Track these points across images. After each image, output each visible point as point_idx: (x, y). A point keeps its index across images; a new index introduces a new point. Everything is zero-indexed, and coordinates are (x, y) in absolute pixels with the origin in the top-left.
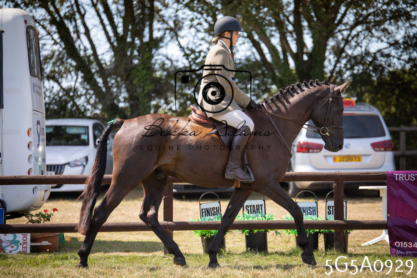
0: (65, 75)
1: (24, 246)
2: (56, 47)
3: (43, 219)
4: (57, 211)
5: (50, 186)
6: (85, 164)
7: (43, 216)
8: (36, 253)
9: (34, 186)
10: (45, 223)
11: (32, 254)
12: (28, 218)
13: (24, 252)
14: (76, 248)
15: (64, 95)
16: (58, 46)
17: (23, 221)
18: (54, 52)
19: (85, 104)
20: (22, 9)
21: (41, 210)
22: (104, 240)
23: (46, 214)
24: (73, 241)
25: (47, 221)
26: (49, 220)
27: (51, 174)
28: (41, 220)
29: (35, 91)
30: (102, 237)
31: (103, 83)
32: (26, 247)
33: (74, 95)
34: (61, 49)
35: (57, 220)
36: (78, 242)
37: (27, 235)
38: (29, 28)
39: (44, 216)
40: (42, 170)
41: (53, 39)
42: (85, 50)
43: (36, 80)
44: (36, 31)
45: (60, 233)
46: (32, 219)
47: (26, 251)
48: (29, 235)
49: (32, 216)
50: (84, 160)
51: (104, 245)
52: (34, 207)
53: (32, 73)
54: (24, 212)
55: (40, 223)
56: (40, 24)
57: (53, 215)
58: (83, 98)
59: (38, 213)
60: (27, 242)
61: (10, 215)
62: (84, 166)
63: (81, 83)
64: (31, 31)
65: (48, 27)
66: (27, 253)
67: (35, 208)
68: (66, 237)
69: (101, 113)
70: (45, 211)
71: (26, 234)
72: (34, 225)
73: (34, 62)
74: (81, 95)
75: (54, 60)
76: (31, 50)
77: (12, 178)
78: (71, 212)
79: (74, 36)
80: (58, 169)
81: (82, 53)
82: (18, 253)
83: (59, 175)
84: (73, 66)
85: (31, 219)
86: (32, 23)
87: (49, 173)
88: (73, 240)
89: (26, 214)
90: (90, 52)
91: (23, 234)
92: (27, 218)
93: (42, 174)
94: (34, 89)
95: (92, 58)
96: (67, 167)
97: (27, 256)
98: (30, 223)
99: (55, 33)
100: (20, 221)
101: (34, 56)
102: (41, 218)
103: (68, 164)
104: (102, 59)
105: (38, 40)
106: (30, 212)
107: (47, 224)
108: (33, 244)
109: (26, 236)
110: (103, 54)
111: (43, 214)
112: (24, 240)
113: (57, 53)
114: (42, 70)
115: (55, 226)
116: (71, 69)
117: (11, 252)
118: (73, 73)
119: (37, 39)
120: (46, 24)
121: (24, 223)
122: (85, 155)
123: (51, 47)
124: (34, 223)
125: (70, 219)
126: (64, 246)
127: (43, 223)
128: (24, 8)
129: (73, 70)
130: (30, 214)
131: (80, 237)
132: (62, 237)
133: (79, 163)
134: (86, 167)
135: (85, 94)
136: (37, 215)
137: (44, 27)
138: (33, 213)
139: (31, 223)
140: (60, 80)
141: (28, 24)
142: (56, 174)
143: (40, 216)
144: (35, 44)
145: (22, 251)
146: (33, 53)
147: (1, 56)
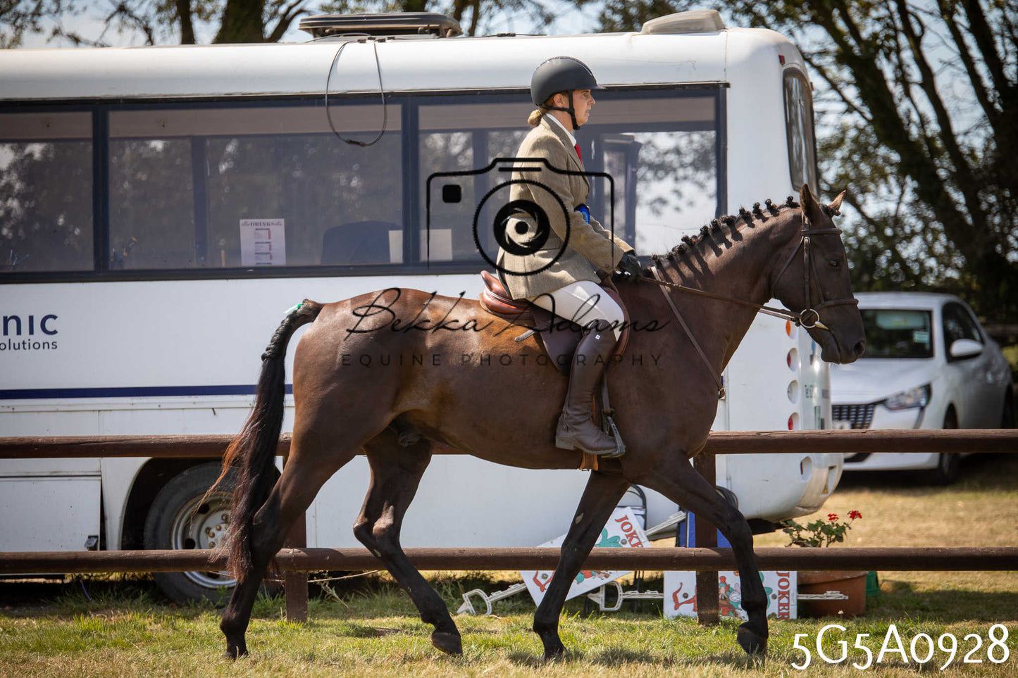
0: (872, 186)
2: (851, 119)
3: (825, 538)
4: (860, 517)
5: (843, 455)
6: (923, 402)
7: (827, 530)
8: (811, 619)
9: (803, 455)
10: (832, 546)
11: (803, 623)
12: (791, 535)
13: (784, 617)
14: (908, 608)
15: (870, 235)
16: (857, 115)
17: (778, 541)
18: (844, 130)
19: (922, 256)
20: (768, 27)
21: (822, 515)
22: (976, 590)
24: (900, 592)
25: (837, 542)
26: (840, 539)
27: (842, 428)
28: (822, 539)
30: (971, 582)
31: (967, 205)
32: (788, 604)
33: (895, 235)
34: (863, 123)
35: (860, 540)
36: (914, 595)
37: (788, 575)
38: (789, 74)
39: (830, 530)
40: (822, 416)
41: (844, 100)
42: (923, 122)
44: (806, 81)
45: (867, 572)
46: (799, 535)
47: (788, 614)
48: (793, 575)
49: (799, 528)
50: (920, 392)
51: (978, 603)
52: (803, 507)
53: (796, 183)
54: (781, 519)
55: (820, 546)
56: (813, 66)
57: (850, 528)
58: (917, 241)
59: (814, 522)
60: (788, 593)
62: (922, 409)
63: (914, 205)
64: (795, 82)
65: (833, 71)
66: (791, 618)
67: (806, 510)
68: (883, 581)
69: (962, 278)
70: (832, 517)
71: (786, 572)
72: (806, 550)
73: (800, 156)
74: (913, 234)
75: (844, 150)
76: (794, 128)
77: (750, 438)
78: (891, 520)
79: (897, 90)
80: (857, 414)
83: (863, 430)
84: (892, 164)
85: (796, 537)
86: (796, 62)
87: (838, 424)
88: (900, 588)
89: (785, 524)
90: (934, 128)
91: (779, 572)
92: (788, 534)
93: (823, 428)
95: (939, 144)
96: (879, 410)
97: (791, 626)
98: (794, 546)
99: (848, 84)
100: (770, 541)
101: (799, 141)
102: (823, 535)
103: (882, 402)
104: (964, 145)
106: (795, 520)
107: (836, 549)
108: (804, 597)
109: (786, 577)
110: (966, 133)
111: (825, 525)
112: (781, 587)
113: (852, 133)
114: (818, 174)
115: (857, 555)
116: (888, 169)
118: (892, 180)
119: (809, 102)
120: (827, 62)
121: (781, 546)
122: (923, 381)
123: (839, 118)
124: (803, 545)
125: (892, 538)
126: (878, 604)
127: (826, 546)
128: (775, 26)
129: (892, 173)
130: (793, 524)
131: (916, 583)
132: (873, 580)
133: (909, 401)
134: (927, 409)
135: (924, 232)
136: (812, 527)
137: (821, 71)
138: (802, 521)
139: (798, 547)
140: (860, 198)
141: (787, 66)
142: (853, 427)
143: (820, 529)
144: (804, 113)
145: (777, 613)
146: (799, 134)
147: (722, 143)
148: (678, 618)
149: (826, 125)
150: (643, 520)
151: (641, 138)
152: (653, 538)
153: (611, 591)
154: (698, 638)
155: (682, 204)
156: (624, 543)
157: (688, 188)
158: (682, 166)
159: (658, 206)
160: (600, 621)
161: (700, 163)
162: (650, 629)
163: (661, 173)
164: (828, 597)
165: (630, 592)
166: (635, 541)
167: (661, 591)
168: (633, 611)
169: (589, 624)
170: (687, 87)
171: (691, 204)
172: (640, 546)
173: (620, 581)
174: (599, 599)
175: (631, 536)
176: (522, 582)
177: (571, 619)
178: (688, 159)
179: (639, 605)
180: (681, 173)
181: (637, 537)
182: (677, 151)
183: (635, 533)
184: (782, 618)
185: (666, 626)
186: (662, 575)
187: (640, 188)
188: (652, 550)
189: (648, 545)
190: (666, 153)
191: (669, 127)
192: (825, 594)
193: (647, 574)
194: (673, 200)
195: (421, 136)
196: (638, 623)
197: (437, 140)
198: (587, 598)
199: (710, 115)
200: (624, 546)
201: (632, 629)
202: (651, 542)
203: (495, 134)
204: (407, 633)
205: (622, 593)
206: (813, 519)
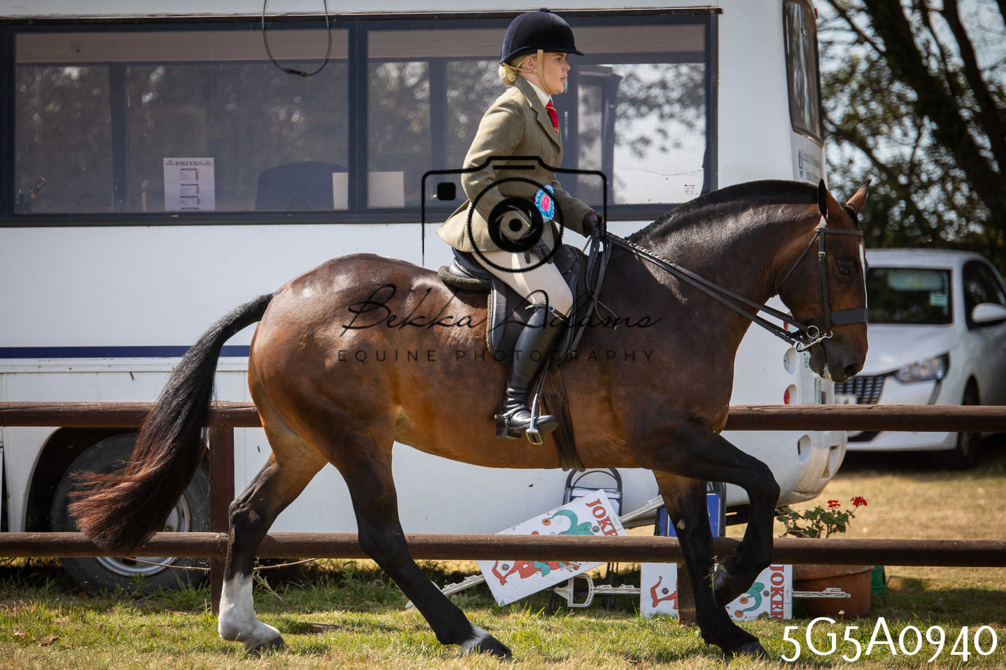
0: (884, 128)
1: (774, 599)
2: (861, 51)
3: (825, 527)
4: (865, 504)
5: (846, 434)
6: (940, 374)
7: (827, 518)
9: (801, 433)
10: (833, 536)
11: (798, 623)
12: (786, 523)
13: (777, 617)
14: (918, 608)
15: (882, 183)
16: (868, 46)
18: (853, 65)
19: (941, 208)
21: (821, 501)
22: (997, 589)
23: (834, 511)
24: (910, 590)
25: (838, 532)
26: (842, 529)
27: (846, 402)
28: (821, 529)
29: (804, 173)
30: (991, 579)
31: (993, 150)
32: (782, 602)
33: (910, 183)
34: (875, 56)
35: (865, 530)
36: (926, 594)
37: (782, 569)
39: (831, 519)
40: (822, 390)
41: (854, 29)
42: (944, 55)
43: (807, 142)
44: (810, 9)
45: (873, 567)
46: (795, 524)
47: (782, 613)
48: (788, 570)
49: (796, 516)
50: (937, 363)
51: (999, 604)
52: (801, 492)
53: (796, 124)
55: (819, 537)
57: (854, 517)
58: (935, 191)
59: (813, 510)
60: (782, 589)
61: (735, 513)
62: (939, 382)
63: (932, 150)
64: (797, 9)
66: (785, 618)
67: (803, 496)
68: (891, 577)
69: (986, 233)
70: (832, 504)
71: (781, 566)
72: (803, 541)
74: (931, 183)
75: (854, 85)
76: (795, 62)
77: (741, 412)
78: (902, 508)
79: (914, 18)
80: (864, 388)
81: (934, 65)
82: (760, 617)
83: (870, 406)
84: (908, 103)
85: (792, 526)
87: (842, 398)
88: (911, 586)
89: (779, 511)
90: (956, 61)
92: (783, 523)
93: (823, 402)
94: (801, 168)
95: (962, 80)
96: (889, 383)
97: (785, 627)
98: (789, 536)
99: (859, 10)
101: (801, 75)
102: (822, 523)
103: (893, 374)
104: (991, 82)
105: (813, 32)
106: (790, 506)
107: (837, 540)
108: (800, 594)
109: (780, 572)
110: (993, 68)
111: (825, 513)
112: (774, 583)
113: (863, 66)
114: (823, 113)
115: (861, 547)
116: (903, 109)
117: (739, 613)
118: (907, 122)
119: (812, 30)
122: (940, 350)
123: (847, 50)
124: (800, 536)
125: (901, 528)
126: (885, 604)
127: (826, 537)
129: (907, 114)
130: (789, 512)
131: (929, 580)
132: (879, 576)
133: (924, 373)
134: (944, 383)
135: (943, 180)
136: (809, 515)
138: (799, 508)
139: (794, 537)
140: (870, 141)
142: (860, 401)
143: (819, 517)
144: (807, 44)
145: (769, 612)
146: (800, 68)
147: (713, 77)
148: (656, 616)
149: (832, 58)
150: (617, 505)
151: (622, 70)
152: (629, 525)
153: (580, 585)
154: (679, 640)
155: (668, 144)
156: (596, 530)
157: (674, 128)
158: (669, 102)
159: (640, 146)
160: (567, 619)
161: (687, 99)
162: (624, 628)
163: (644, 109)
164: (827, 594)
165: (602, 587)
166: (608, 528)
167: (638, 585)
168: (605, 608)
169: (555, 622)
170: (673, 13)
171: (678, 145)
172: (614, 534)
173: (591, 574)
174: (567, 593)
175: (604, 523)
176: (479, 573)
177: (535, 616)
178: (675, 95)
179: (612, 601)
180: (667, 109)
181: (611, 524)
182: (663, 85)
183: (608, 519)
184: (776, 618)
185: (643, 626)
186: (639, 567)
187: (619, 127)
188: (627, 538)
189: (623, 533)
190: (650, 87)
191: (654, 58)
192: (824, 592)
193: (622, 566)
194: (657, 140)
195: (370, 65)
196: (611, 621)
197: (392, 70)
198: (554, 592)
199: (699, 45)
200: (596, 534)
201: (603, 628)
202: (627, 530)
203: (456, 63)
204: (348, 630)
205: (593, 587)
206: (811, 505)
